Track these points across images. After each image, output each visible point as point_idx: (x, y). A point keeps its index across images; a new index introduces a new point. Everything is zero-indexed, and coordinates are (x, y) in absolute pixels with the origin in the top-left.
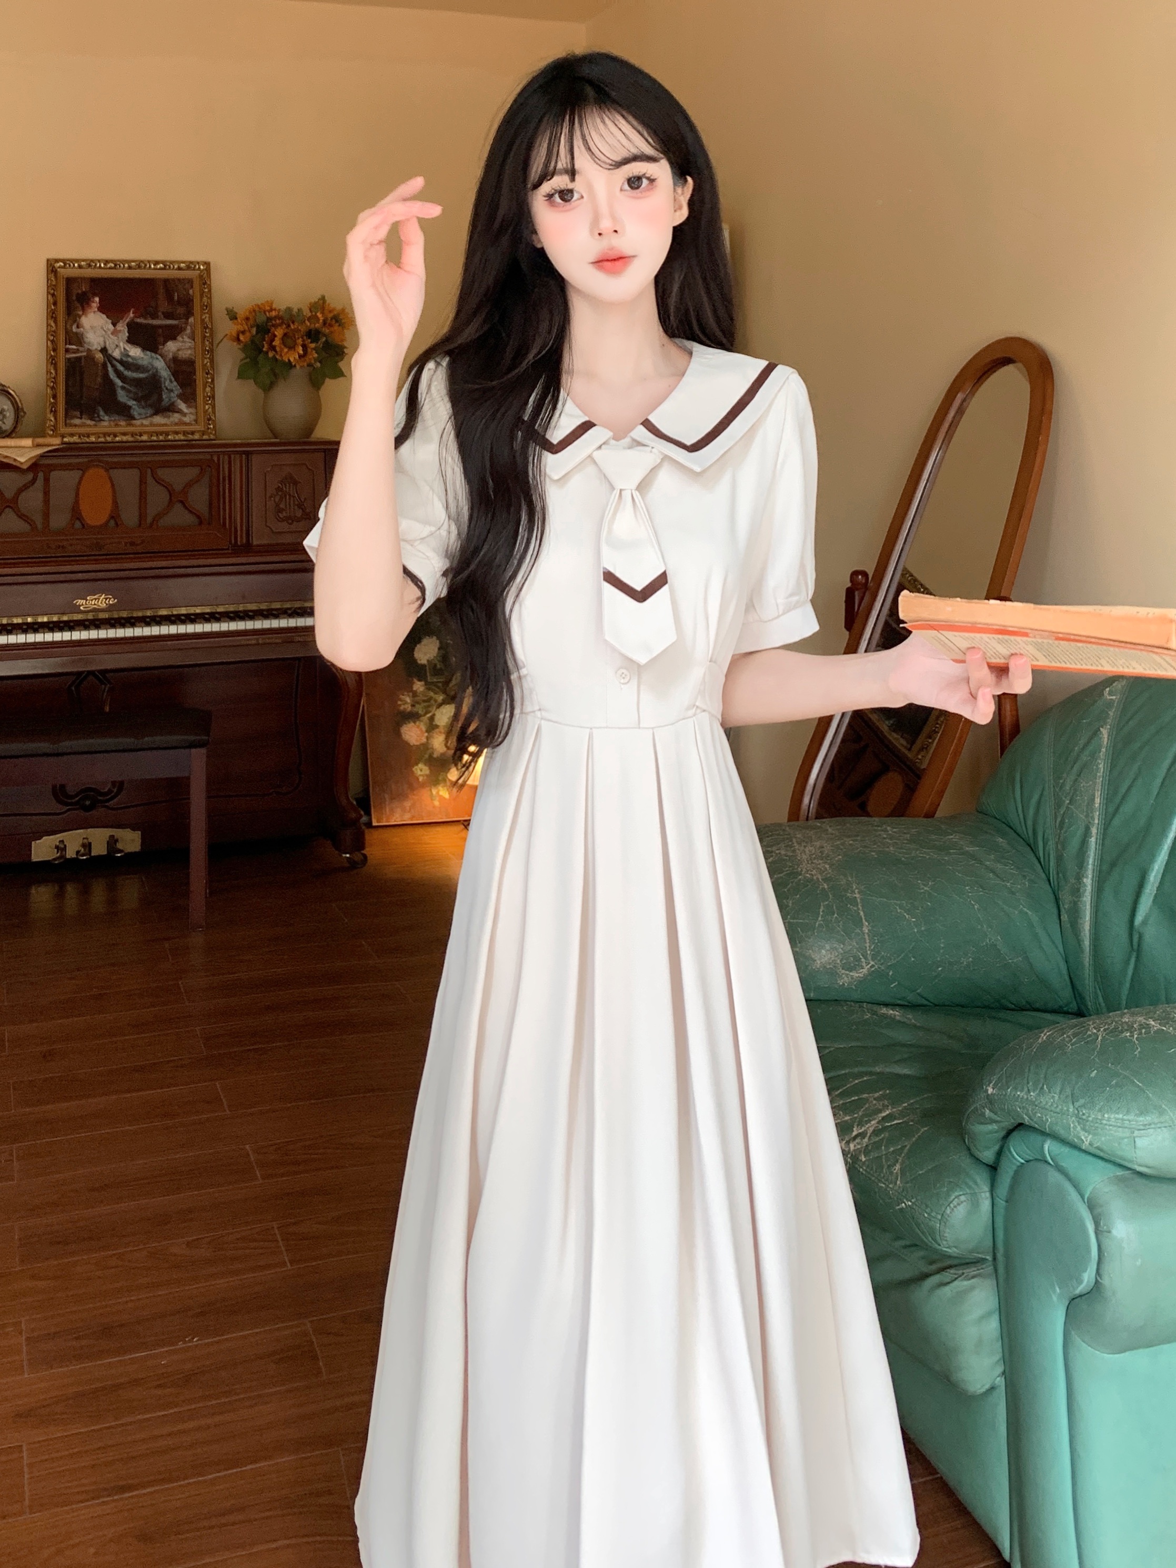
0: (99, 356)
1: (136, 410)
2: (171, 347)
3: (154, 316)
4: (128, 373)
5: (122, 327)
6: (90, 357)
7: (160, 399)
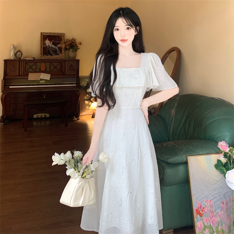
0: (48, 47)
1: (53, 55)
2: (59, 45)
3: (56, 41)
4: (52, 49)
5: (51, 42)
6: (47, 47)
7: (57, 53)
